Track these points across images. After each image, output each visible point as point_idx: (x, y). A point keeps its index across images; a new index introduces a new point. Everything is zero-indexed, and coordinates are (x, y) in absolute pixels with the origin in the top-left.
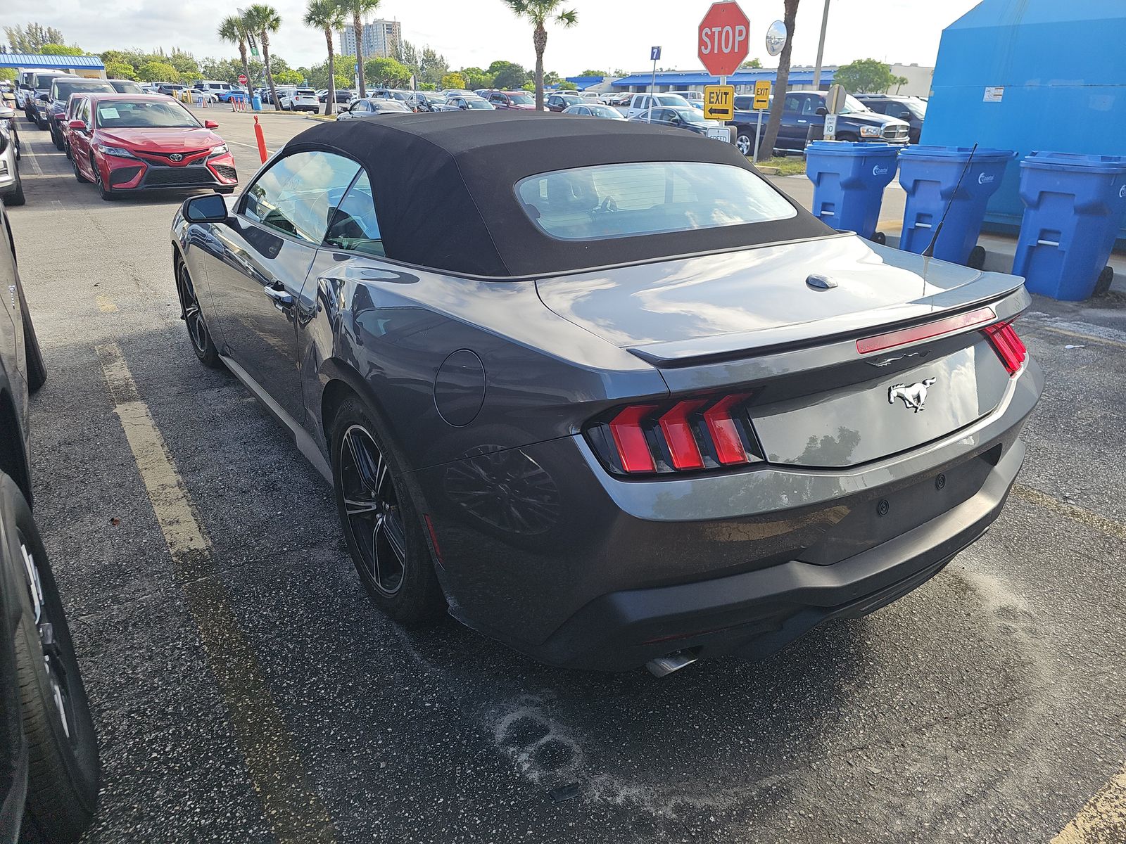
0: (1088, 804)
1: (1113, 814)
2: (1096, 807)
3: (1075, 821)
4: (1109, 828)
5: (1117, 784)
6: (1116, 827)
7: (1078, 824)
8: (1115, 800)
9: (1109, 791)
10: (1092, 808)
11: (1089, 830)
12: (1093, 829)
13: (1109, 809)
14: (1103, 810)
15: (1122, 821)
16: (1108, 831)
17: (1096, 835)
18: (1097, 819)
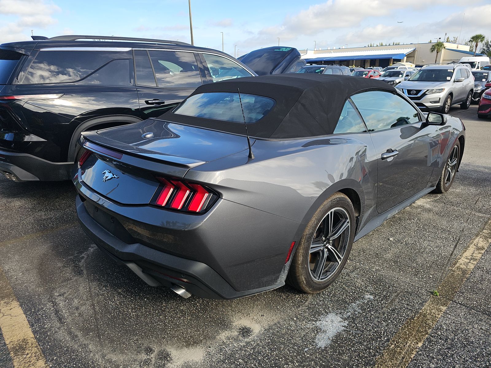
0: (38, 345)
1: (30, 352)
2: (35, 347)
3: (34, 338)
4: (25, 348)
5: (41, 359)
6: (24, 350)
7: (32, 339)
8: (34, 355)
9: (39, 355)
10: (36, 346)
11: (28, 341)
12: (28, 342)
13: (33, 351)
14: (33, 349)
15: (25, 353)
16: (24, 347)
17: (25, 342)
18: (31, 345)
